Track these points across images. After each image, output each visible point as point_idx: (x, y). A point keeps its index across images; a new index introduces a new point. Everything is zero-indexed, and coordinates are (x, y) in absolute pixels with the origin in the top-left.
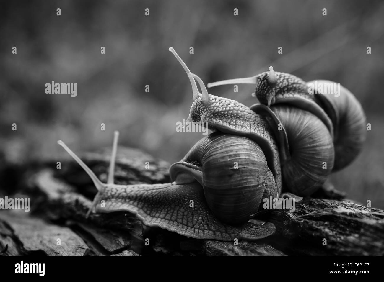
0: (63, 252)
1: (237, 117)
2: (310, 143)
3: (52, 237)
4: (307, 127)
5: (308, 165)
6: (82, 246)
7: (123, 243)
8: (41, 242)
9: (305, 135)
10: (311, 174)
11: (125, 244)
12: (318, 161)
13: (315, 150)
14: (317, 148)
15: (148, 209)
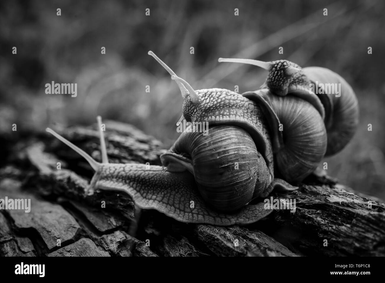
0: (55, 230)
1: (230, 107)
2: (304, 131)
3: (43, 215)
4: (301, 115)
5: (302, 153)
6: (74, 225)
7: (115, 224)
8: (33, 219)
9: (299, 124)
10: (305, 162)
11: (117, 224)
12: (312, 149)
13: (309, 138)
14: (311, 136)
15: (145, 191)
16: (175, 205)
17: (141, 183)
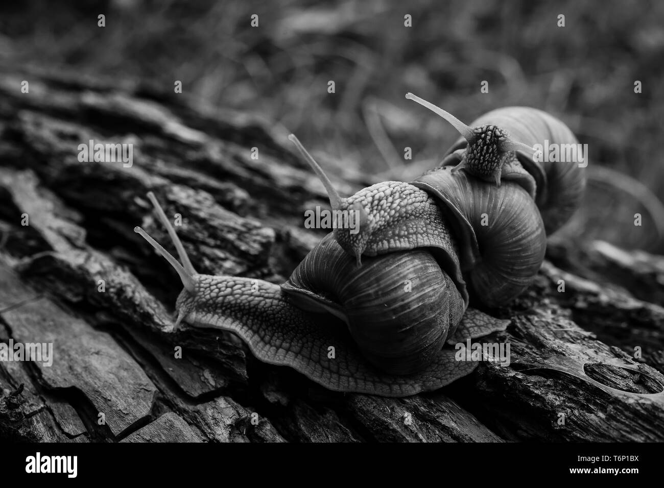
0: (116, 397)
2: (512, 237)
4: (504, 210)
6: (145, 386)
7: (213, 383)
9: (503, 226)
11: (216, 384)
15: (267, 333)
16: (322, 362)
17: (260, 318)
